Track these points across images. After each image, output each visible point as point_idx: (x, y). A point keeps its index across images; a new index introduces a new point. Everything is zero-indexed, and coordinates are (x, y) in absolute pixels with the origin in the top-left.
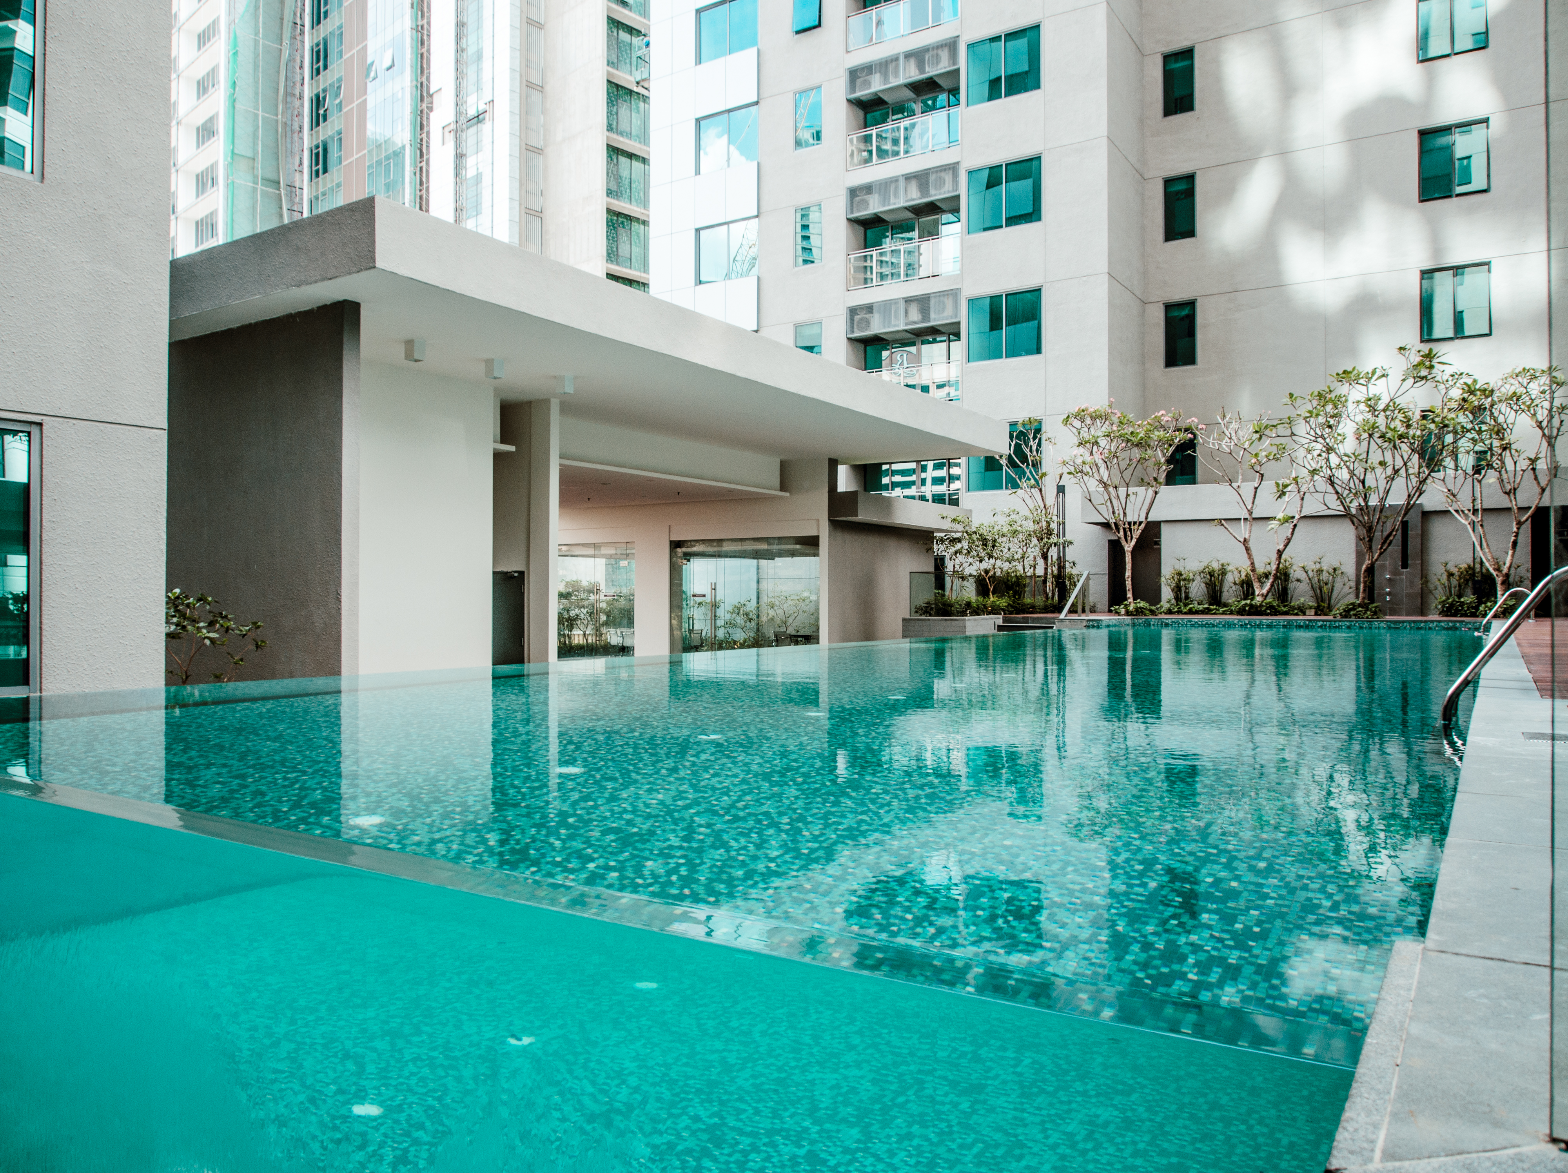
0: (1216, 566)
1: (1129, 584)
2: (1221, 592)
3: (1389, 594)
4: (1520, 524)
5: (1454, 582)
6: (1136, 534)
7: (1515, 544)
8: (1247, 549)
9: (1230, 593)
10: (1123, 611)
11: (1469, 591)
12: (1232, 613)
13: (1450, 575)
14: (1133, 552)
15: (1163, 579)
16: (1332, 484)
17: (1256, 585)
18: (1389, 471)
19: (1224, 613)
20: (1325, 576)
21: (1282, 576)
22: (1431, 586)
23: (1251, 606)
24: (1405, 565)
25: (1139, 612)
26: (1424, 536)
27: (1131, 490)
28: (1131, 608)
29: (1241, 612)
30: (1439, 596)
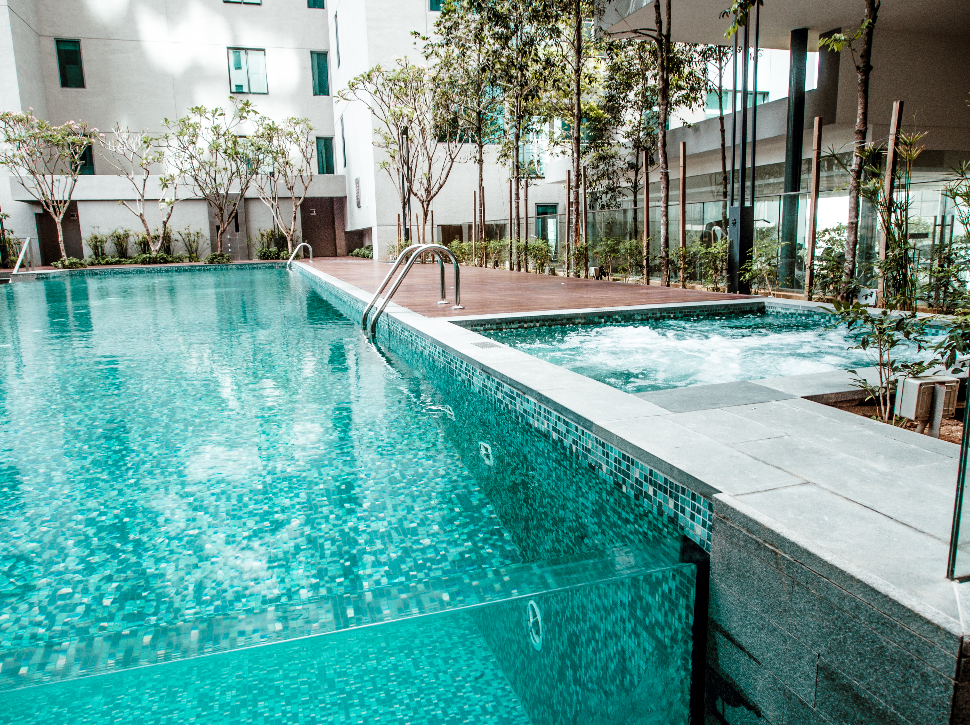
0: (121, 232)
1: (62, 246)
2: (126, 250)
3: (230, 247)
4: (296, 206)
5: (265, 240)
6: (63, 210)
7: (295, 217)
8: (143, 221)
9: (133, 250)
10: (60, 265)
11: (272, 244)
12: (136, 263)
13: (263, 235)
14: (63, 222)
15: (84, 241)
16: (196, 180)
17: (151, 244)
18: (229, 174)
19: (130, 263)
20: (192, 238)
21: (167, 238)
22: (253, 242)
23: (150, 258)
24: (237, 230)
25: (72, 265)
26: (246, 212)
27: (56, 177)
28: (67, 263)
29: (144, 262)
30: (257, 248)
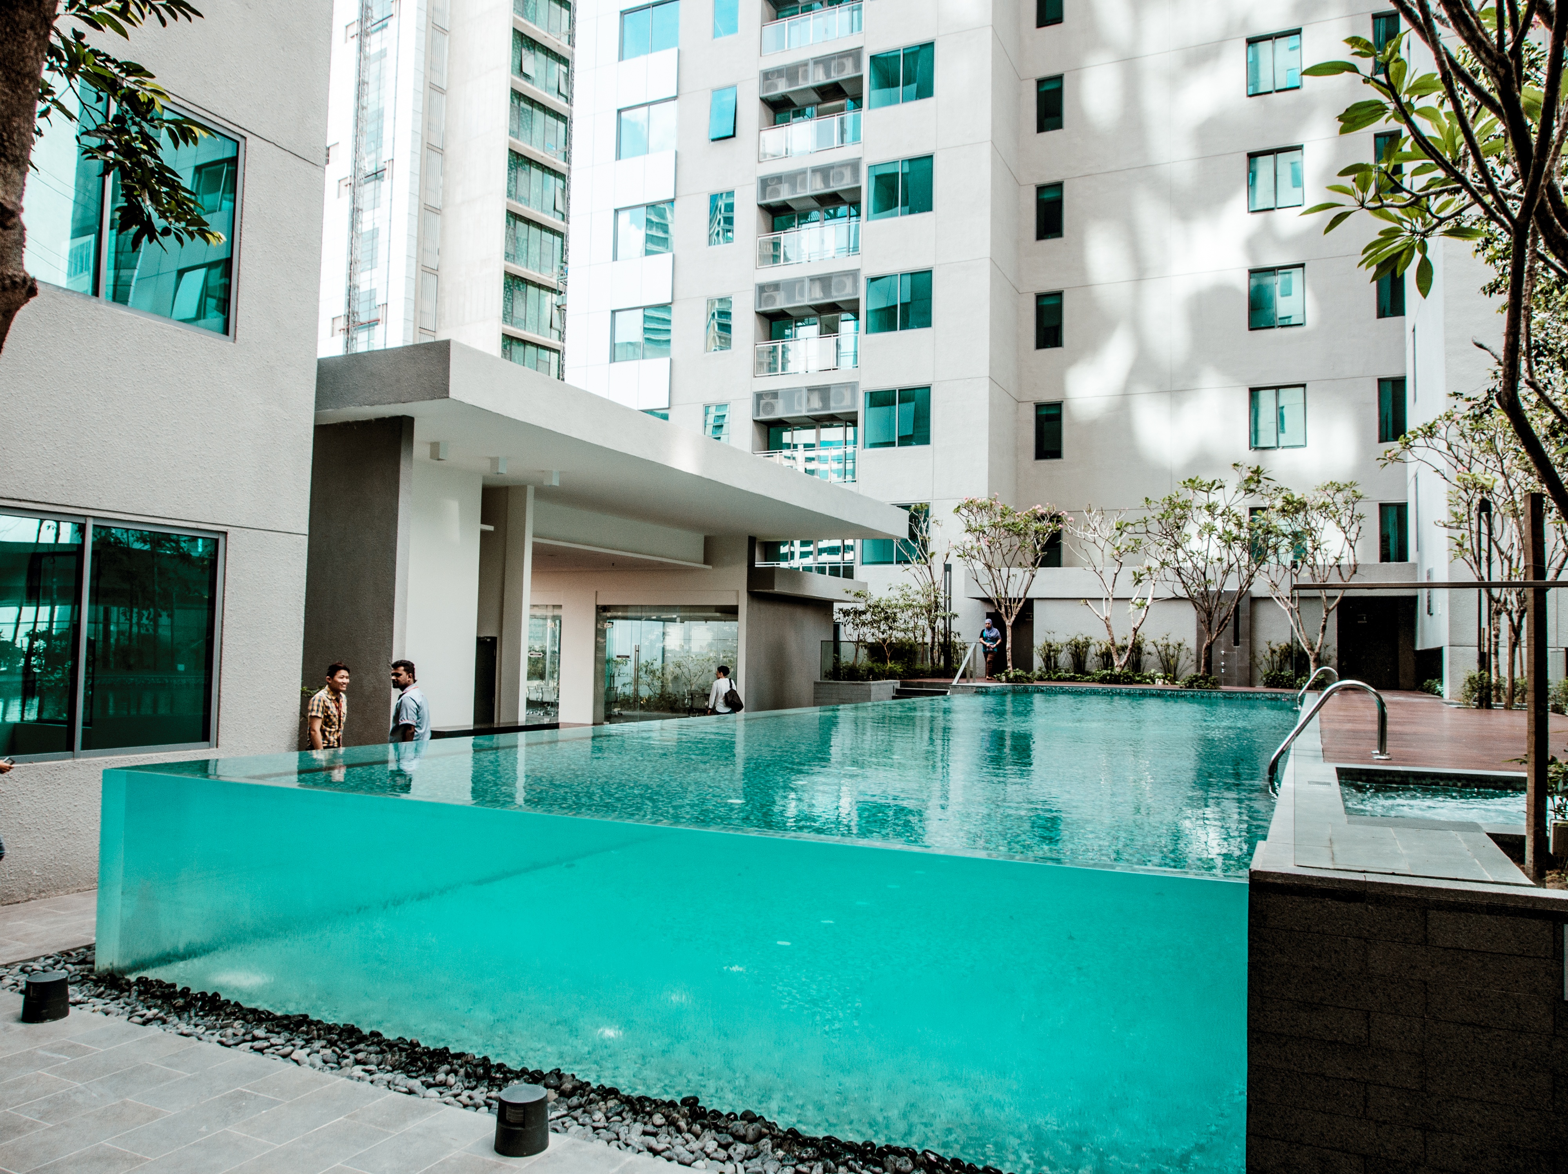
0: (1081, 639)
1: (1009, 655)
2: (1085, 662)
3: (1224, 667)
4: (1328, 611)
5: (1277, 658)
6: (1016, 611)
7: (1324, 628)
8: (1108, 626)
9: (1092, 663)
10: (1004, 678)
11: (1288, 666)
12: (1094, 681)
13: (1273, 652)
14: (1013, 627)
15: (1035, 649)
16: (1179, 574)
17: (1115, 657)
18: (1225, 565)
19: (1088, 681)
20: (1171, 651)
21: (1137, 648)
22: (1257, 661)
23: (1111, 675)
24: (1237, 643)
25: (1017, 679)
26: (1252, 618)
27: (1013, 570)
28: (1011, 675)
29: (1103, 680)
30: (1264, 668)
